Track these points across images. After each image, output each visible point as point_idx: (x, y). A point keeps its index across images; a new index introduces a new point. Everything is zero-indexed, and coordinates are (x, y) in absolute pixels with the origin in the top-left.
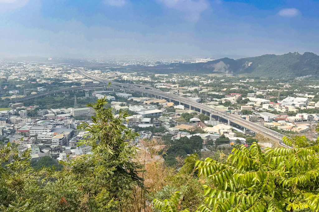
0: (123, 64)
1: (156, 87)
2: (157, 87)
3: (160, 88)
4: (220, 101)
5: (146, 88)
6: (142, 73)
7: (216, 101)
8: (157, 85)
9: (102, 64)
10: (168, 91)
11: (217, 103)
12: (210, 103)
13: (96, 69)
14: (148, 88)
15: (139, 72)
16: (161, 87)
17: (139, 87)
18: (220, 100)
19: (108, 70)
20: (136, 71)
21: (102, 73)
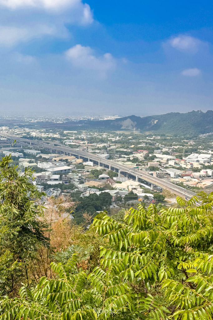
0: (31, 121)
1: (64, 144)
2: (66, 144)
3: (69, 145)
4: (128, 158)
5: (55, 145)
6: (50, 130)
7: (124, 157)
8: (66, 142)
9: (9, 121)
10: (77, 148)
11: (126, 159)
12: (119, 160)
13: (3, 126)
14: (57, 145)
15: (47, 129)
16: (70, 143)
17: (48, 143)
18: (129, 156)
19: (16, 127)
20: (44, 128)
21: (10, 130)
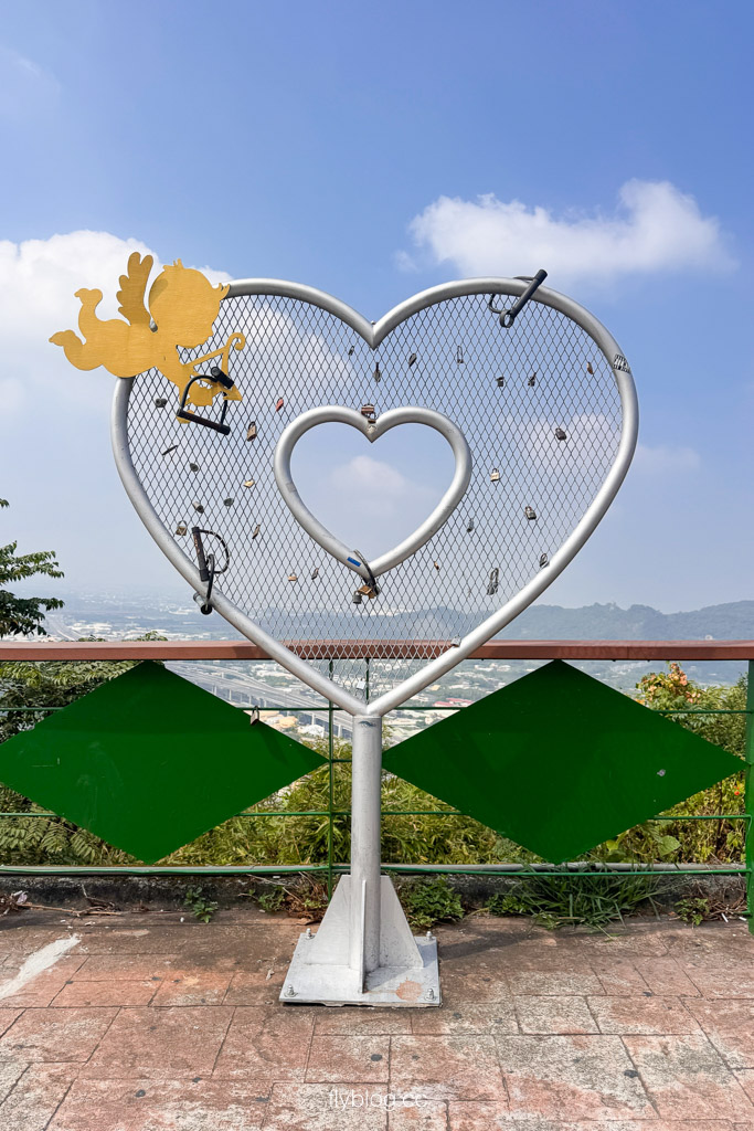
0: (175, 610)
1: (255, 675)
2: (258, 674)
3: (265, 677)
4: (420, 718)
5: (229, 677)
6: (223, 635)
7: (410, 717)
8: (259, 669)
9: (117, 608)
10: (287, 686)
11: (413, 722)
12: (394, 722)
13: (98, 621)
14: (235, 677)
15: (215, 633)
16: (268, 674)
17: (210, 671)
18: (422, 715)
19: (131, 625)
20: (207, 630)
21: (115, 633)
